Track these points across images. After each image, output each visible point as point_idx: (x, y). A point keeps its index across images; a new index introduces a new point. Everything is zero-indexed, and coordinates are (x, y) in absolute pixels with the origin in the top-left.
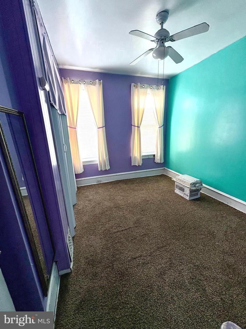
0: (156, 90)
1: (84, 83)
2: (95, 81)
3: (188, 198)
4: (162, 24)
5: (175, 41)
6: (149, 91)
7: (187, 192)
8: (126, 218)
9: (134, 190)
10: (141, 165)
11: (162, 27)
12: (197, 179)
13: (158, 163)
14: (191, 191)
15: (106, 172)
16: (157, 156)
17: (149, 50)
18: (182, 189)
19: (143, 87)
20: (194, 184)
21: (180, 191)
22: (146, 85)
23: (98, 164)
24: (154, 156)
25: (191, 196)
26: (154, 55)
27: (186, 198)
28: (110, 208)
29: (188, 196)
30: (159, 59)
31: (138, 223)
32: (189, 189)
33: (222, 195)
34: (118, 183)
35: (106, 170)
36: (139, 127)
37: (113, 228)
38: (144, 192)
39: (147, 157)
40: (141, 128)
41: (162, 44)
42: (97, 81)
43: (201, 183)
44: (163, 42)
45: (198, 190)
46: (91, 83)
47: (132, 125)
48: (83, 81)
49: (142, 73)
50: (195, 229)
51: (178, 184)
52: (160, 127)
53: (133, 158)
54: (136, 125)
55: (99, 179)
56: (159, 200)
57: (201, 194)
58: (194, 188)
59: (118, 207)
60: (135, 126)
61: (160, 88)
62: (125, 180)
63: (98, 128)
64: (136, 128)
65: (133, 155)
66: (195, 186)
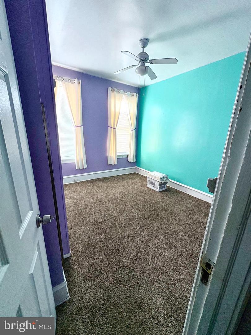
0: (130, 96)
1: (62, 79)
2: (74, 80)
3: (158, 190)
4: (143, 47)
5: (153, 64)
6: (124, 96)
7: (157, 185)
8: (110, 210)
9: (112, 187)
10: (116, 164)
11: (143, 50)
12: (164, 175)
13: (130, 163)
14: (161, 184)
15: (83, 171)
16: (130, 156)
17: (133, 66)
18: (153, 183)
19: (119, 92)
20: (162, 178)
21: (151, 185)
22: (121, 91)
23: (75, 163)
24: (128, 156)
25: (160, 188)
26: (136, 70)
27: (156, 190)
28: (94, 203)
29: (157, 188)
30: (140, 75)
31: (121, 212)
32: (159, 183)
33: (181, 186)
34: (95, 181)
35: (84, 168)
36: (115, 129)
37: (101, 218)
38: (121, 187)
39: (122, 157)
40: (116, 130)
41: (143, 64)
42: (76, 80)
43: (167, 177)
44: (144, 63)
45: (165, 183)
46: (70, 81)
47: (108, 126)
48: (61, 77)
49: (119, 80)
50: (165, 211)
51: (149, 179)
52: (133, 130)
53: (109, 157)
54: (112, 126)
55: (76, 178)
56: (136, 194)
57: (167, 186)
58: (163, 182)
59: (100, 201)
60: (111, 128)
61: (133, 95)
62: (102, 178)
63: (76, 127)
64: (112, 129)
65: (109, 155)
66: (163, 180)
